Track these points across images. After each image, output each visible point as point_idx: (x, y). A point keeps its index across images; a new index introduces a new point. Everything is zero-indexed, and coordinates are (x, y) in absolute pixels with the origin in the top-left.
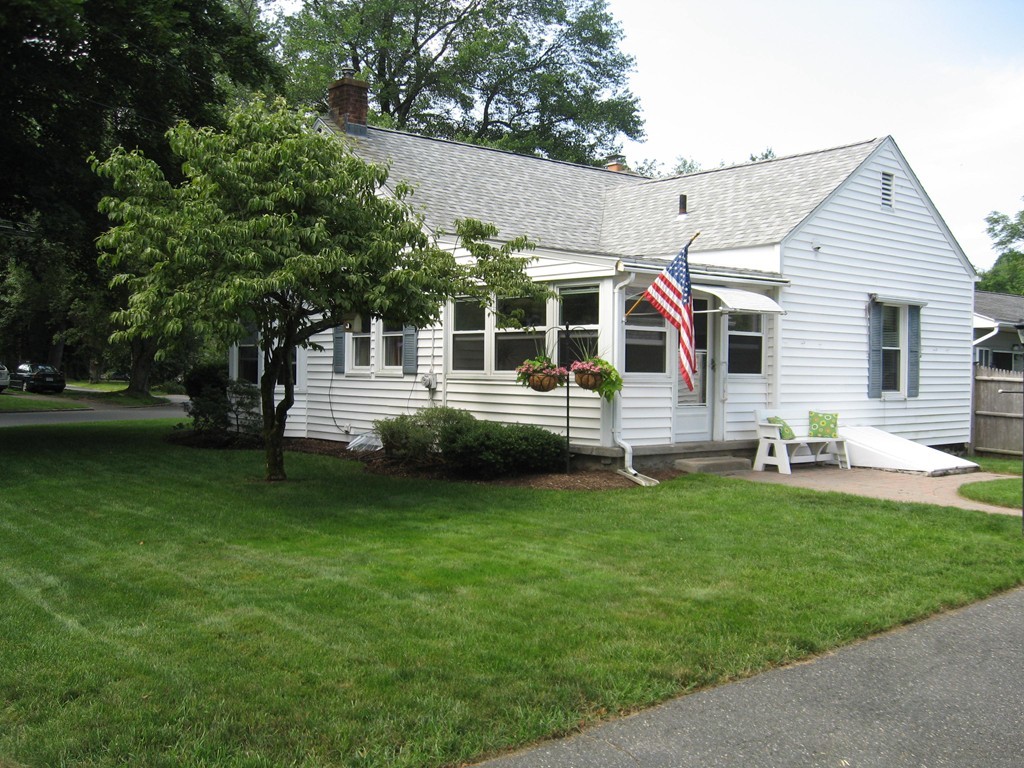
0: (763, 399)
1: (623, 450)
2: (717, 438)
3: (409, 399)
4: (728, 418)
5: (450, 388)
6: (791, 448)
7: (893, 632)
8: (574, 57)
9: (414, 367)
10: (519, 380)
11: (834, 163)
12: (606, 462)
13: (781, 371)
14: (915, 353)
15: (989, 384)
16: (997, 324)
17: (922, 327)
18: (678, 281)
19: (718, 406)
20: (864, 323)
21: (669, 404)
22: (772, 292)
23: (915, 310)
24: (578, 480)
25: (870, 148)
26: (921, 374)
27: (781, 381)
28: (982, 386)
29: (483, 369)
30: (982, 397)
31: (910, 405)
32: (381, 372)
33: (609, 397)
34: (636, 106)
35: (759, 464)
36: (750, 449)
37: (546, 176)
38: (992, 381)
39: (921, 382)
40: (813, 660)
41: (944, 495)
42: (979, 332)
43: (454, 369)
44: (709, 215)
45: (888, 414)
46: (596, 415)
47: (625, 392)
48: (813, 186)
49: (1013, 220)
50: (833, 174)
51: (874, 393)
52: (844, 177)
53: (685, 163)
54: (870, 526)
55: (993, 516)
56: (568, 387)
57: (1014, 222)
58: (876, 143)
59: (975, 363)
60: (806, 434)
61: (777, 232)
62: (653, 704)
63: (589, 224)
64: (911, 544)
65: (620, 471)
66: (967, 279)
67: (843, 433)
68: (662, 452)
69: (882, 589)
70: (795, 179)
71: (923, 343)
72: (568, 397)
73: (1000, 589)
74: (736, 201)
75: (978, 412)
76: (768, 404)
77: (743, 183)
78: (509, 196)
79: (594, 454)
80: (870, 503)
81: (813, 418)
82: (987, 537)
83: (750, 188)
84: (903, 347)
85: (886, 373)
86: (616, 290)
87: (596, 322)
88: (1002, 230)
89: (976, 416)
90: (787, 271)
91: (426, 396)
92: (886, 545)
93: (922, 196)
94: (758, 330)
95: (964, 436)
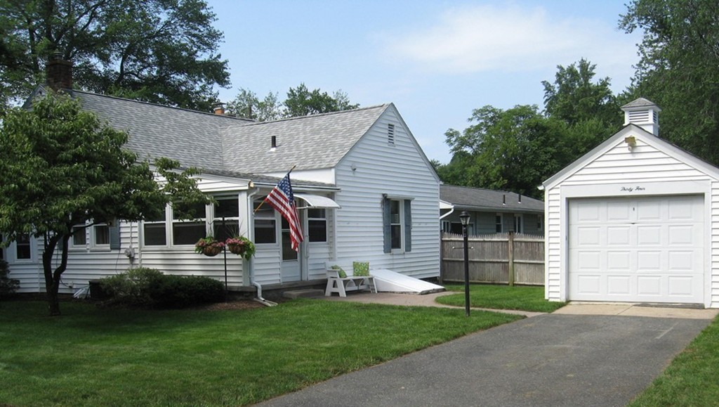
0: (327, 256)
1: (257, 287)
2: (304, 278)
3: (116, 264)
4: (310, 267)
5: (143, 257)
6: (345, 282)
7: (413, 354)
8: (181, 30)
9: (118, 245)
10: (196, 250)
11: (361, 118)
12: (247, 294)
13: (337, 240)
14: (408, 226)
15: (449, 243)
16: (453, 206)
17: (412, 212)
18: (285, 192)
19: (304, 260)
20: (380, 211)
21: (278, 260)
22: (331, 195)
23: (408, 202)
24: (234, 305)
25: (382, 110)
26: (412, 238)
27: (337, 245)
28: (445, 244)
29: (165, 244)
30: (446, 250)
31: (406, 256)
32: (94, 248)
33: (248, 258)
34: (225, 66)
35: (328, 293)
36: (322, 284)
37: (184, 121)
38: (451, 241)
39: (412, 243)
40: (382, 364)
41: (429, 302)
42: (443, 211)
43: (145, 245)
44: (290, 149)
45: (396, 262)
46: (240, 268)
47: (257, 255)
48: (351, 131)
49: (462, 134)
50: (361, 125)
51: (387, 250)
52: (368, 128)
53: (245, 92)
54: (394, 317)
55: (452, 309)
56: (225, 253)
57: (463, 136)
58: (385, 107)
59: (441, 231)
60: (352, 274)
61: (332, 161)
62: (325, 380)
63: (215, 152)
64: (416, 322)
65: (255, 299)
66: (436, 183)
67: (372, 273)
68: (276, 288)
69: (405, 339)
70: (339, 128)
71: (413, 221)
72: (225, 259)
73: (456, 337)
74: (305, 140)
75: (444, 259)
76: (330, 259)
77: (308, 129)
78: (165, 136)
79: (240, 290)
80: (393, 307)
81: (355, 265)
82: (450, 318)
83: (314, 132)
84: (402, 223)
85: (394, 239)
86: (249, 198)
87: (238, 216)
88: (455, 141)
89: (443, 261)
90: (338, 183)
91: (128, 262)
92: (404, 324)
93: (410, 137)
94: (324, 217)
95: (437, 273)
